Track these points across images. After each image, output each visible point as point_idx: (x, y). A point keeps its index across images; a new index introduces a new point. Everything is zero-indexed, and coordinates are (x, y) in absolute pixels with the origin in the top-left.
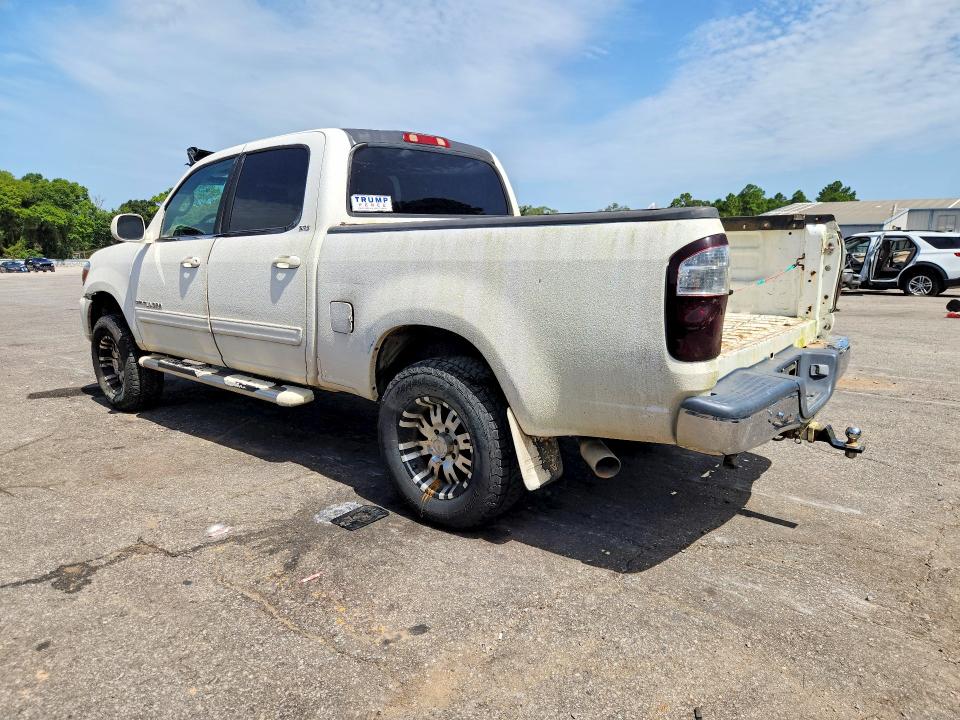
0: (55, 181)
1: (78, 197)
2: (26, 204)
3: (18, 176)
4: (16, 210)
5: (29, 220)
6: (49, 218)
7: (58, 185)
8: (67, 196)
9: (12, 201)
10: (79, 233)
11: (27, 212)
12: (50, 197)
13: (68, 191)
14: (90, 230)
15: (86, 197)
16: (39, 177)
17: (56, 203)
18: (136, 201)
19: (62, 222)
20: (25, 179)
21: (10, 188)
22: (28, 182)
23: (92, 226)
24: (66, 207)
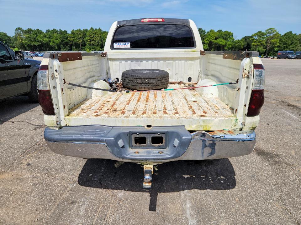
0: (225, 32)
1: (230, 36)
2: (216, 39)
3: (216, 31)
4: (213, 41)
5: (216, 44)
6: (221, 43)
7: (225, 33)
8: (227, 36)
9: (212, 38)
10: (228, 47)
11: (216, 41)
12: (222, 37)
13: (227, 34)
14: (231, 46)
15: (232, 36)
16: (221, 31)
17: (223, 38)
18: (247, 36)
19: (224, 44)
20: (217, 31)
21: (213, 34)
22: (218, 33)
23: (231, 45)
24: (226, 39)
